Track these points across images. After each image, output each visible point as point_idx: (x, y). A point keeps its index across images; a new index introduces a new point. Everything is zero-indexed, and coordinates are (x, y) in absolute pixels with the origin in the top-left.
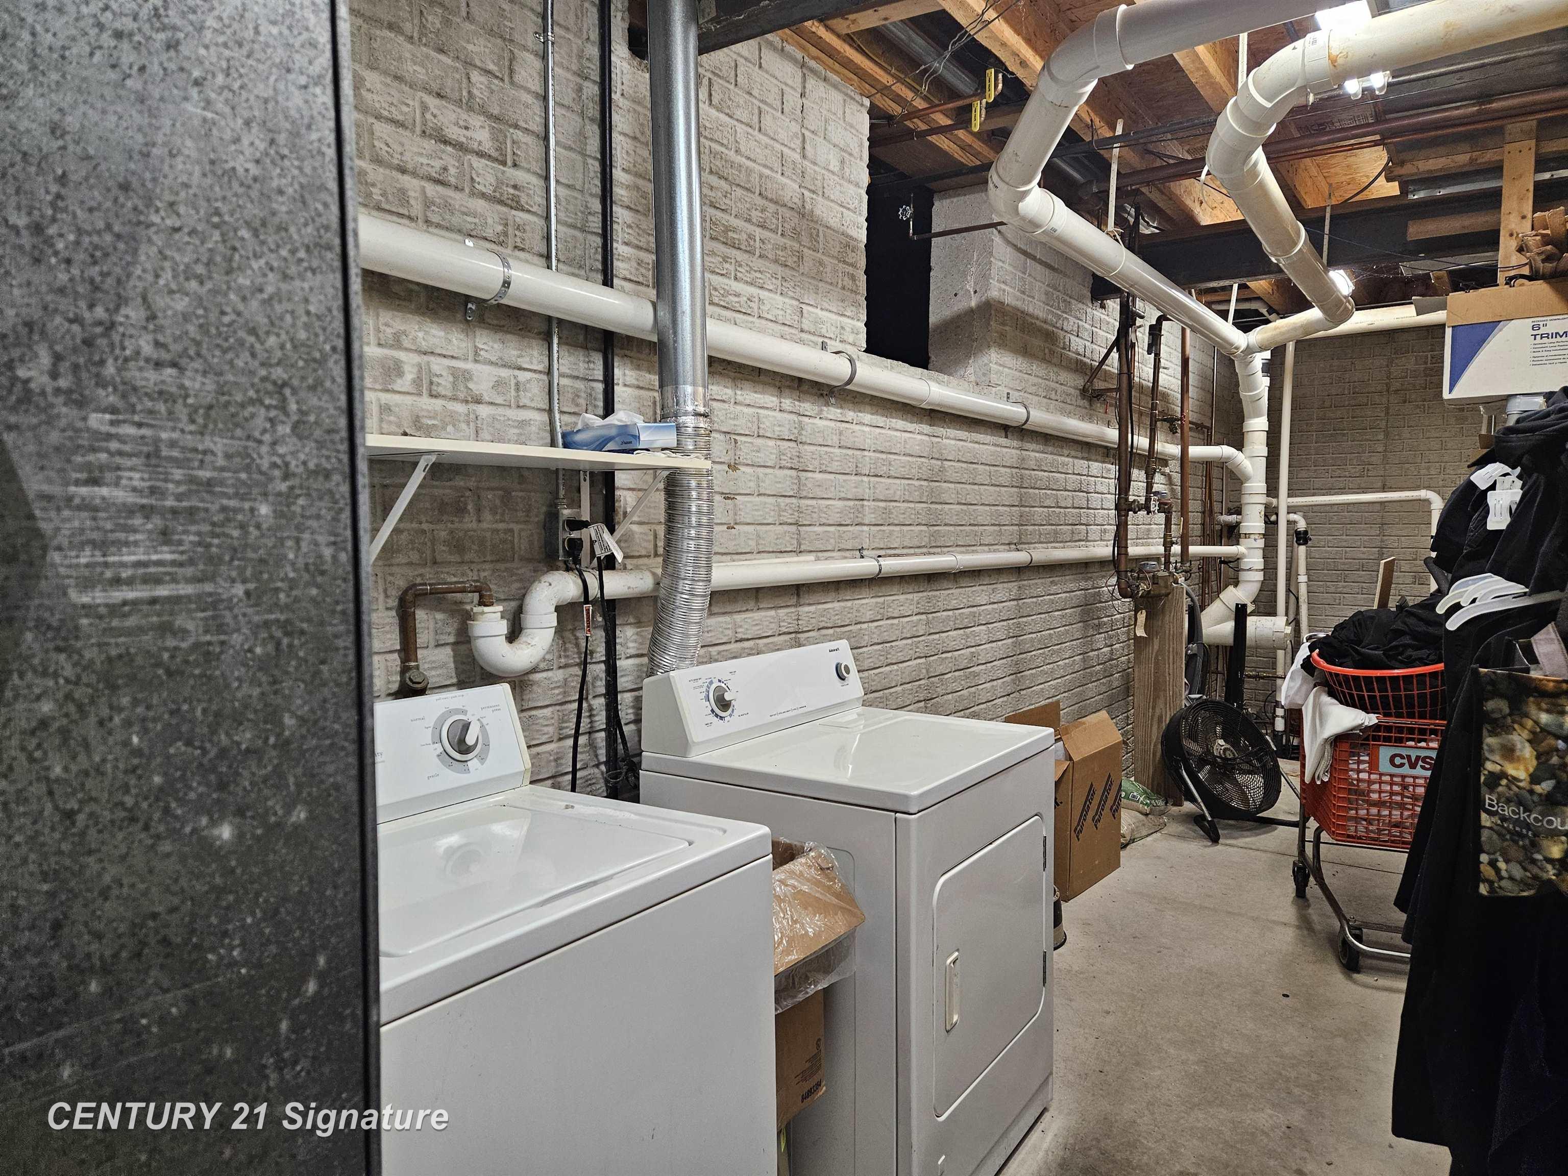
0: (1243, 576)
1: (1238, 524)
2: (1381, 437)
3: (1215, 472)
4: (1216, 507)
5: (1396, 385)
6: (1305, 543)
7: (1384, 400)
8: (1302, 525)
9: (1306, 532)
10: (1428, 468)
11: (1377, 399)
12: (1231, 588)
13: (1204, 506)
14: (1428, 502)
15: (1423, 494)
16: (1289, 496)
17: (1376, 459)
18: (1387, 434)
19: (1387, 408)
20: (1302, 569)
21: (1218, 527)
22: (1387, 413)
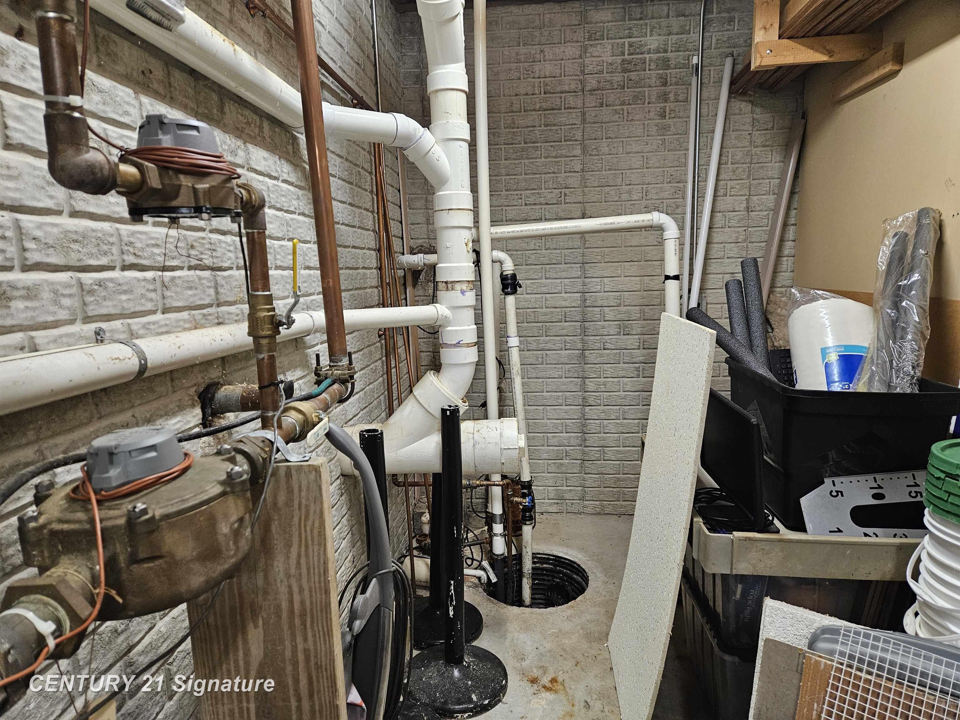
0: (447, 356)
1: (433, 268)
2: (578, 152)
3: (387, 159)
4: (396, 244)
5: (592, 83)
6: (514, 292)
7: (579, 103)
8: (509, 267)
9: (514, 276)
10: (629, 192)
11: (572, 101)
12: (430, 378)
13: (379, 239)
14: (660, 228)
15: (657, 217)
16: (494, 222)
17: (574, 181)
18: (584, 150)
19: (584, 114)
20: (512, 329)
21: (400, 273)
22: (584, 121)
